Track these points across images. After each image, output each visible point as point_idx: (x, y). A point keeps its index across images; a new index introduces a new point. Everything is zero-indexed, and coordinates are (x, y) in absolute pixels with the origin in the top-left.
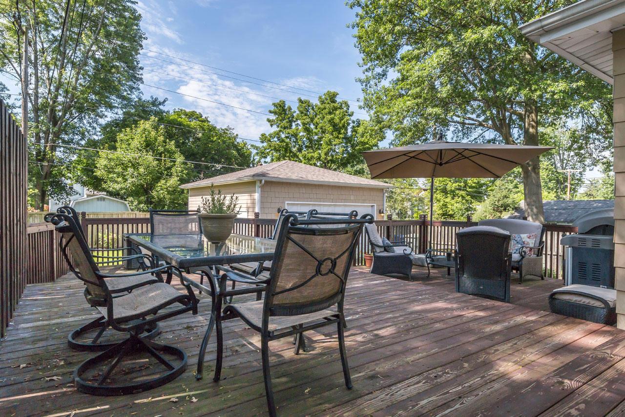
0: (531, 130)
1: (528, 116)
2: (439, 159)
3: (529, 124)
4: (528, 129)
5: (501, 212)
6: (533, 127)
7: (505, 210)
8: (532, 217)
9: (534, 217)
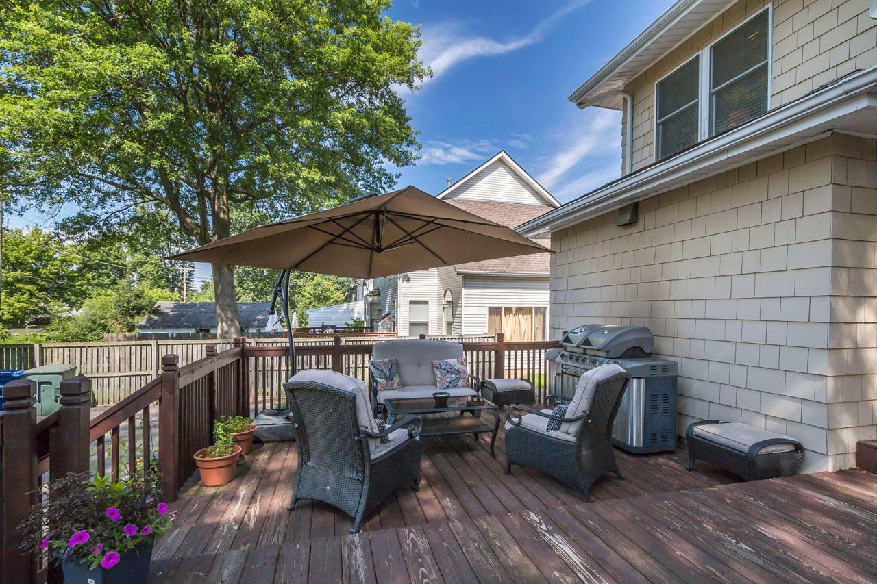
0: (222, 215)
1: (219, 198)
2: (375, 241)
3: (220, 208)
4: (219, 213)
5: (132, 316)
6: (224, 212)
7: (138, 313)
8: (226, 323)
9: (229, 322)
